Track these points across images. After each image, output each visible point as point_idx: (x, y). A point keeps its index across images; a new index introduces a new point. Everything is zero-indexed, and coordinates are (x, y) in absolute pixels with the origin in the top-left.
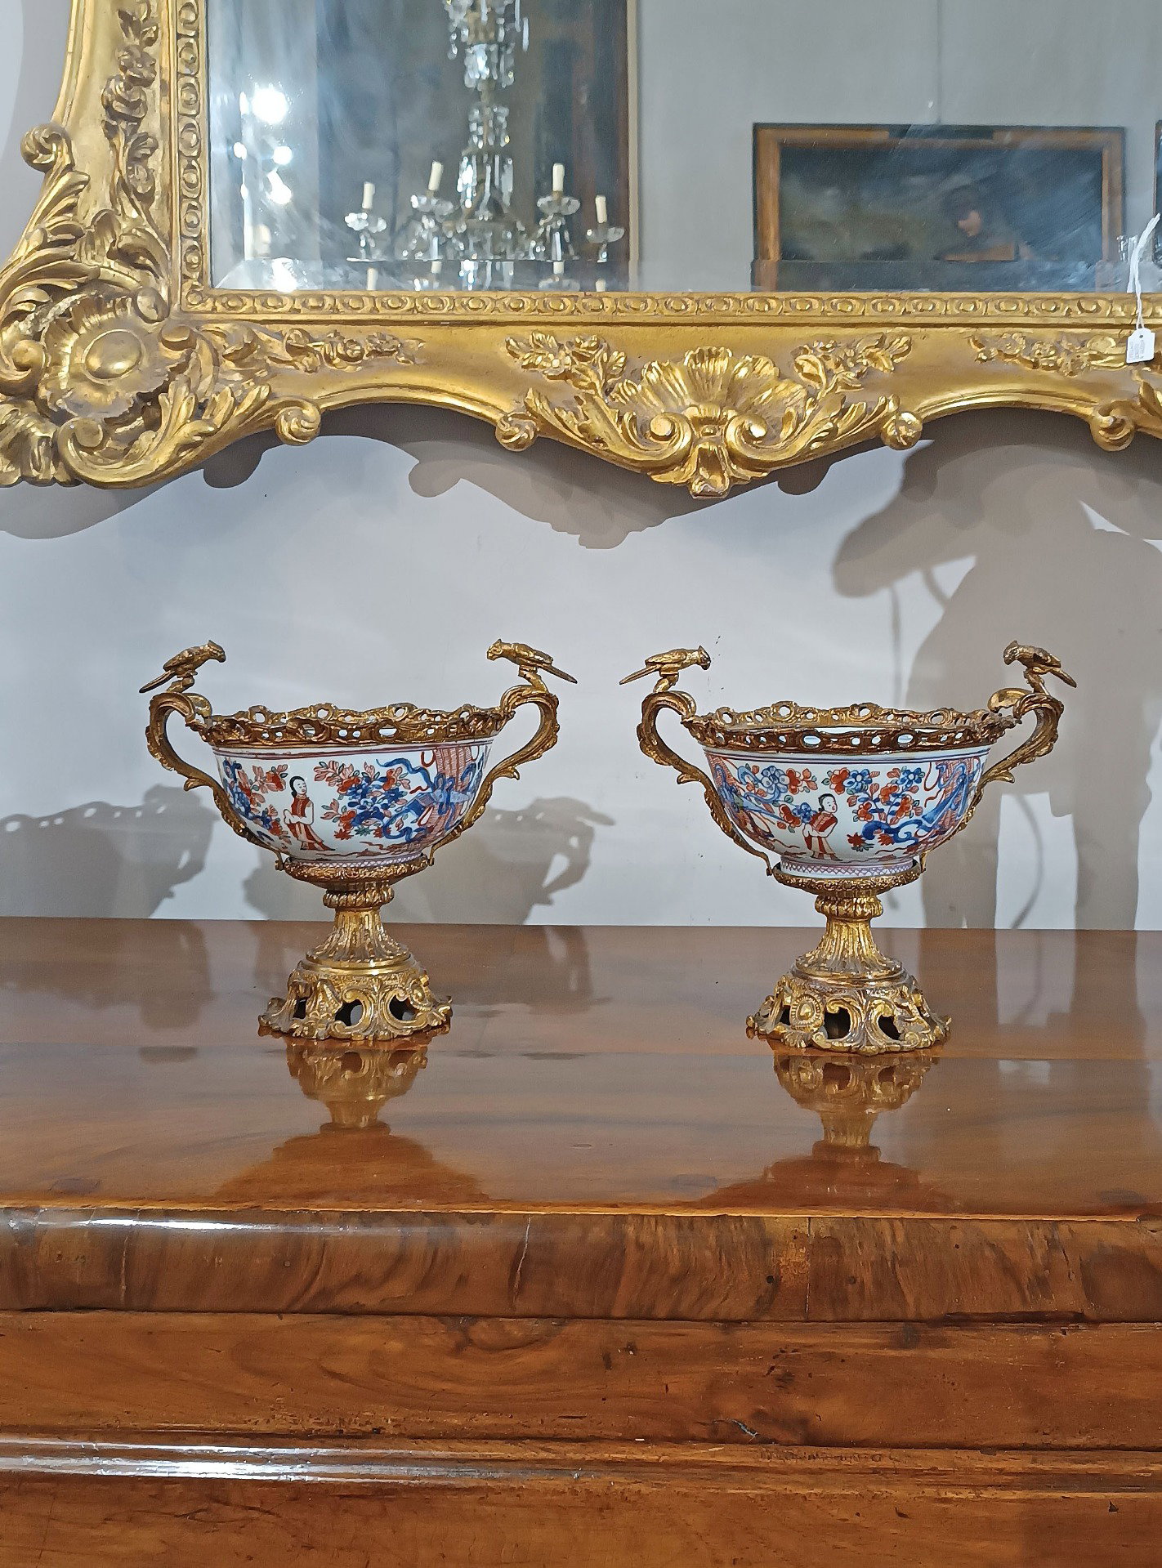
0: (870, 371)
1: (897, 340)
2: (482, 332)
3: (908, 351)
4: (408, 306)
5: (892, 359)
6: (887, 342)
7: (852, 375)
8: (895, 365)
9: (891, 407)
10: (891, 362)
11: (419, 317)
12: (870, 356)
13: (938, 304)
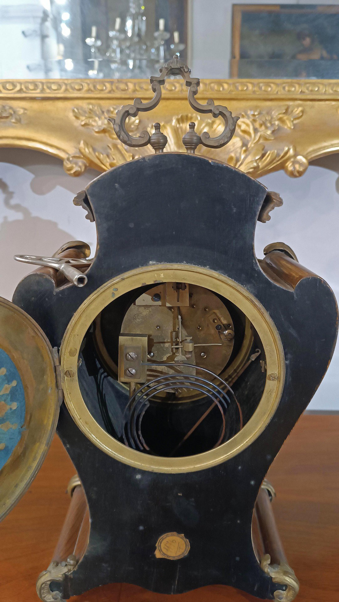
0: (279, 128)
1: (296, 109)
2: (60, 104)
3: (302, 116)
4: (18, 88)
5: (293, 121)
6: (290, 110)
7: (269, 132)
8: (294, 125)
9: (291, 152)
10: (292, 123)
11: (23, 95)
12: (281, 120)
13: (321, 87)
